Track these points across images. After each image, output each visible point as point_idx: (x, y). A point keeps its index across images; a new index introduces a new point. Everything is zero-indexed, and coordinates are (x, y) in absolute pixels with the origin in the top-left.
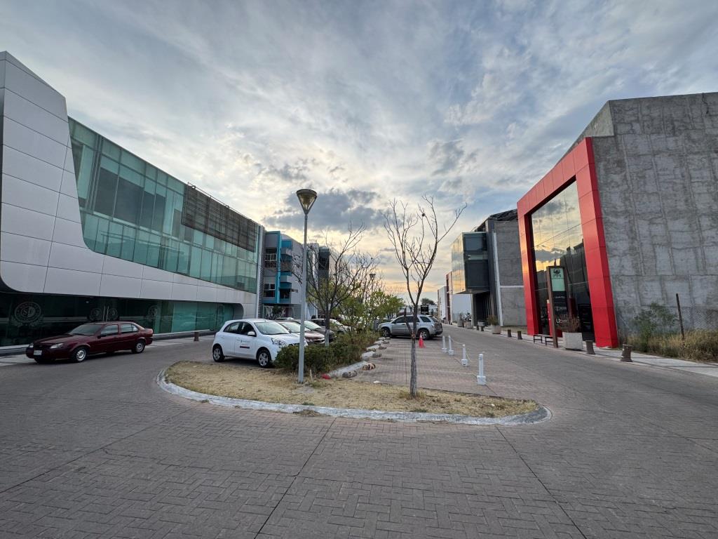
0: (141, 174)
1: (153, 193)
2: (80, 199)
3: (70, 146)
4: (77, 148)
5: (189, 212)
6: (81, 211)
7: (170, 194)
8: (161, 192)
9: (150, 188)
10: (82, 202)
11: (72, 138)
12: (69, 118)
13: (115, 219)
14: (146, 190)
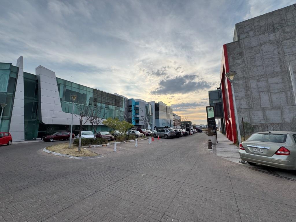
0: (78, 88)
1: (82, 93)
2: (60, 99)
3: (57, 85)
4: (59, 85)
5: (95, 97)
6: (61, 102)
7: (88, 93)
8: (85, 92)
9: (81, 92)
10: (61, 99)
11: (57, 83)
12: (56, 77)
13: (71, 103)
14: (80, 93)
